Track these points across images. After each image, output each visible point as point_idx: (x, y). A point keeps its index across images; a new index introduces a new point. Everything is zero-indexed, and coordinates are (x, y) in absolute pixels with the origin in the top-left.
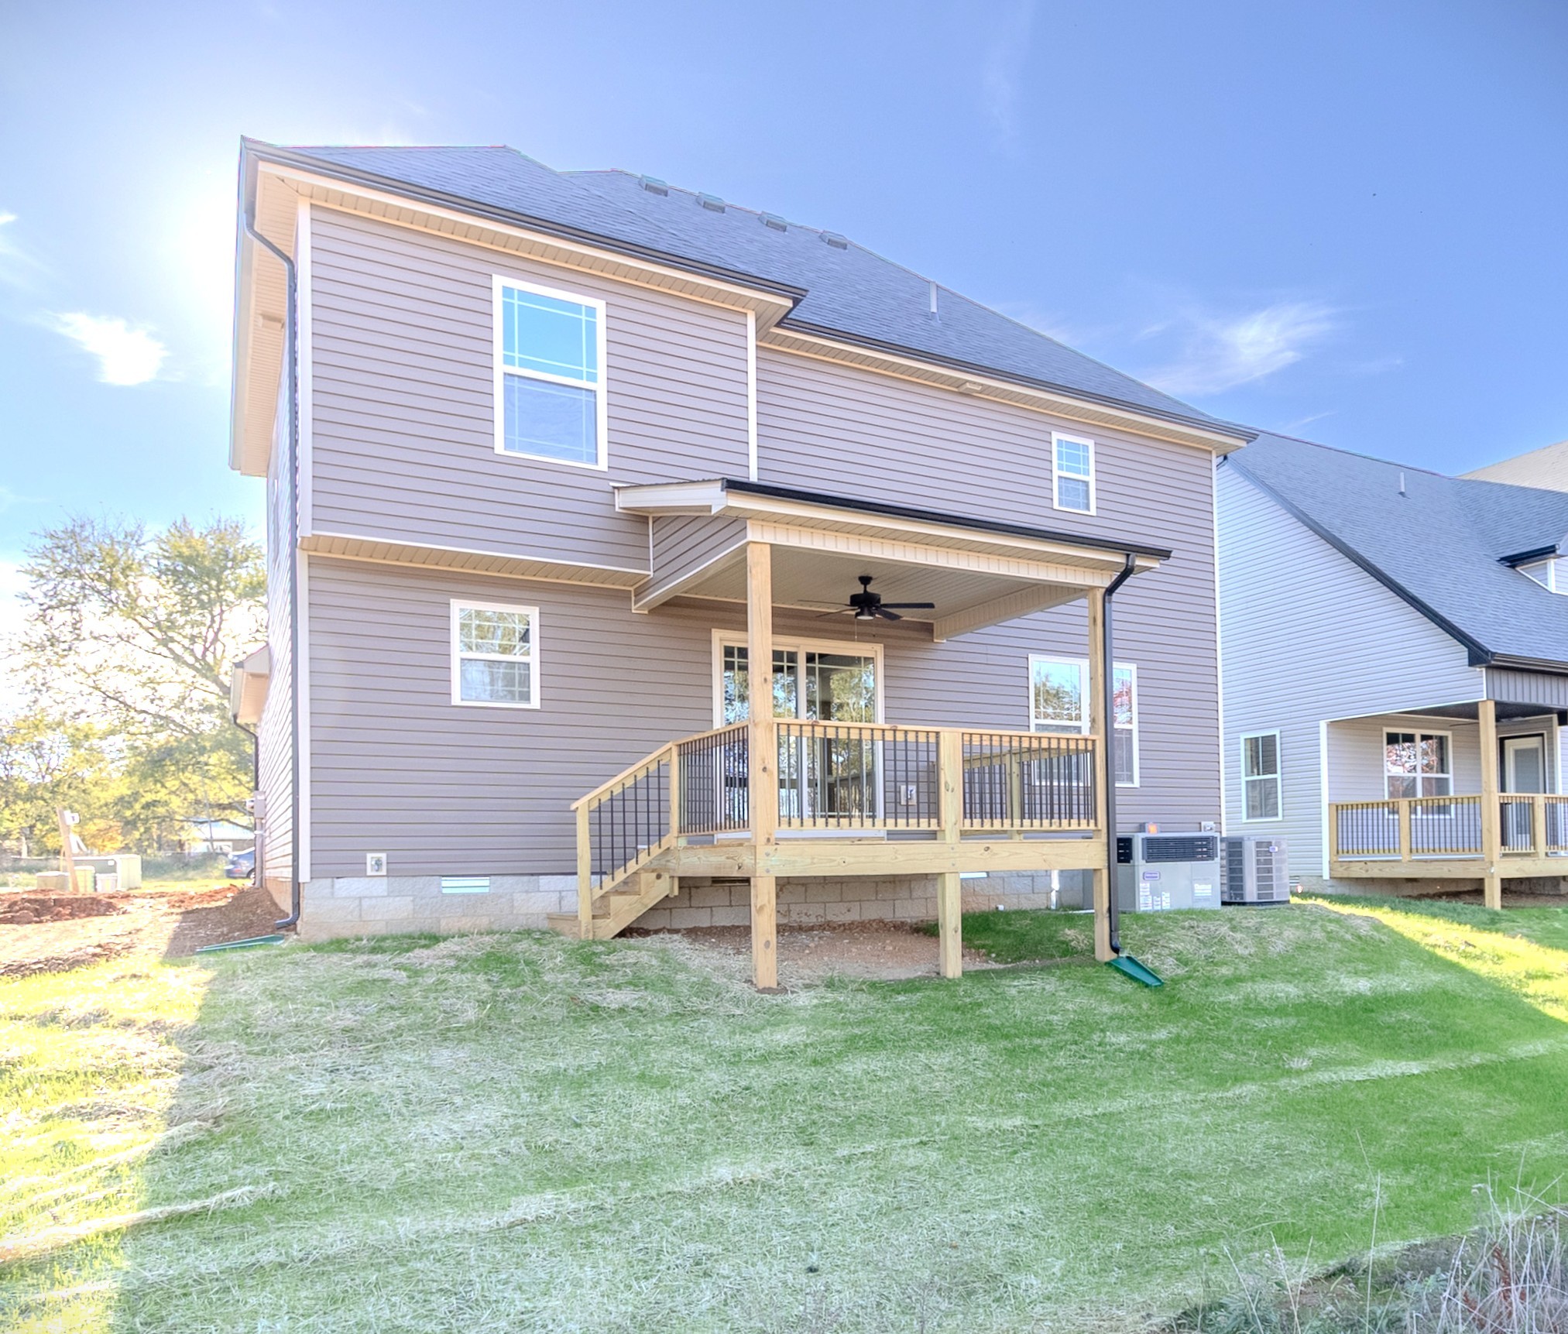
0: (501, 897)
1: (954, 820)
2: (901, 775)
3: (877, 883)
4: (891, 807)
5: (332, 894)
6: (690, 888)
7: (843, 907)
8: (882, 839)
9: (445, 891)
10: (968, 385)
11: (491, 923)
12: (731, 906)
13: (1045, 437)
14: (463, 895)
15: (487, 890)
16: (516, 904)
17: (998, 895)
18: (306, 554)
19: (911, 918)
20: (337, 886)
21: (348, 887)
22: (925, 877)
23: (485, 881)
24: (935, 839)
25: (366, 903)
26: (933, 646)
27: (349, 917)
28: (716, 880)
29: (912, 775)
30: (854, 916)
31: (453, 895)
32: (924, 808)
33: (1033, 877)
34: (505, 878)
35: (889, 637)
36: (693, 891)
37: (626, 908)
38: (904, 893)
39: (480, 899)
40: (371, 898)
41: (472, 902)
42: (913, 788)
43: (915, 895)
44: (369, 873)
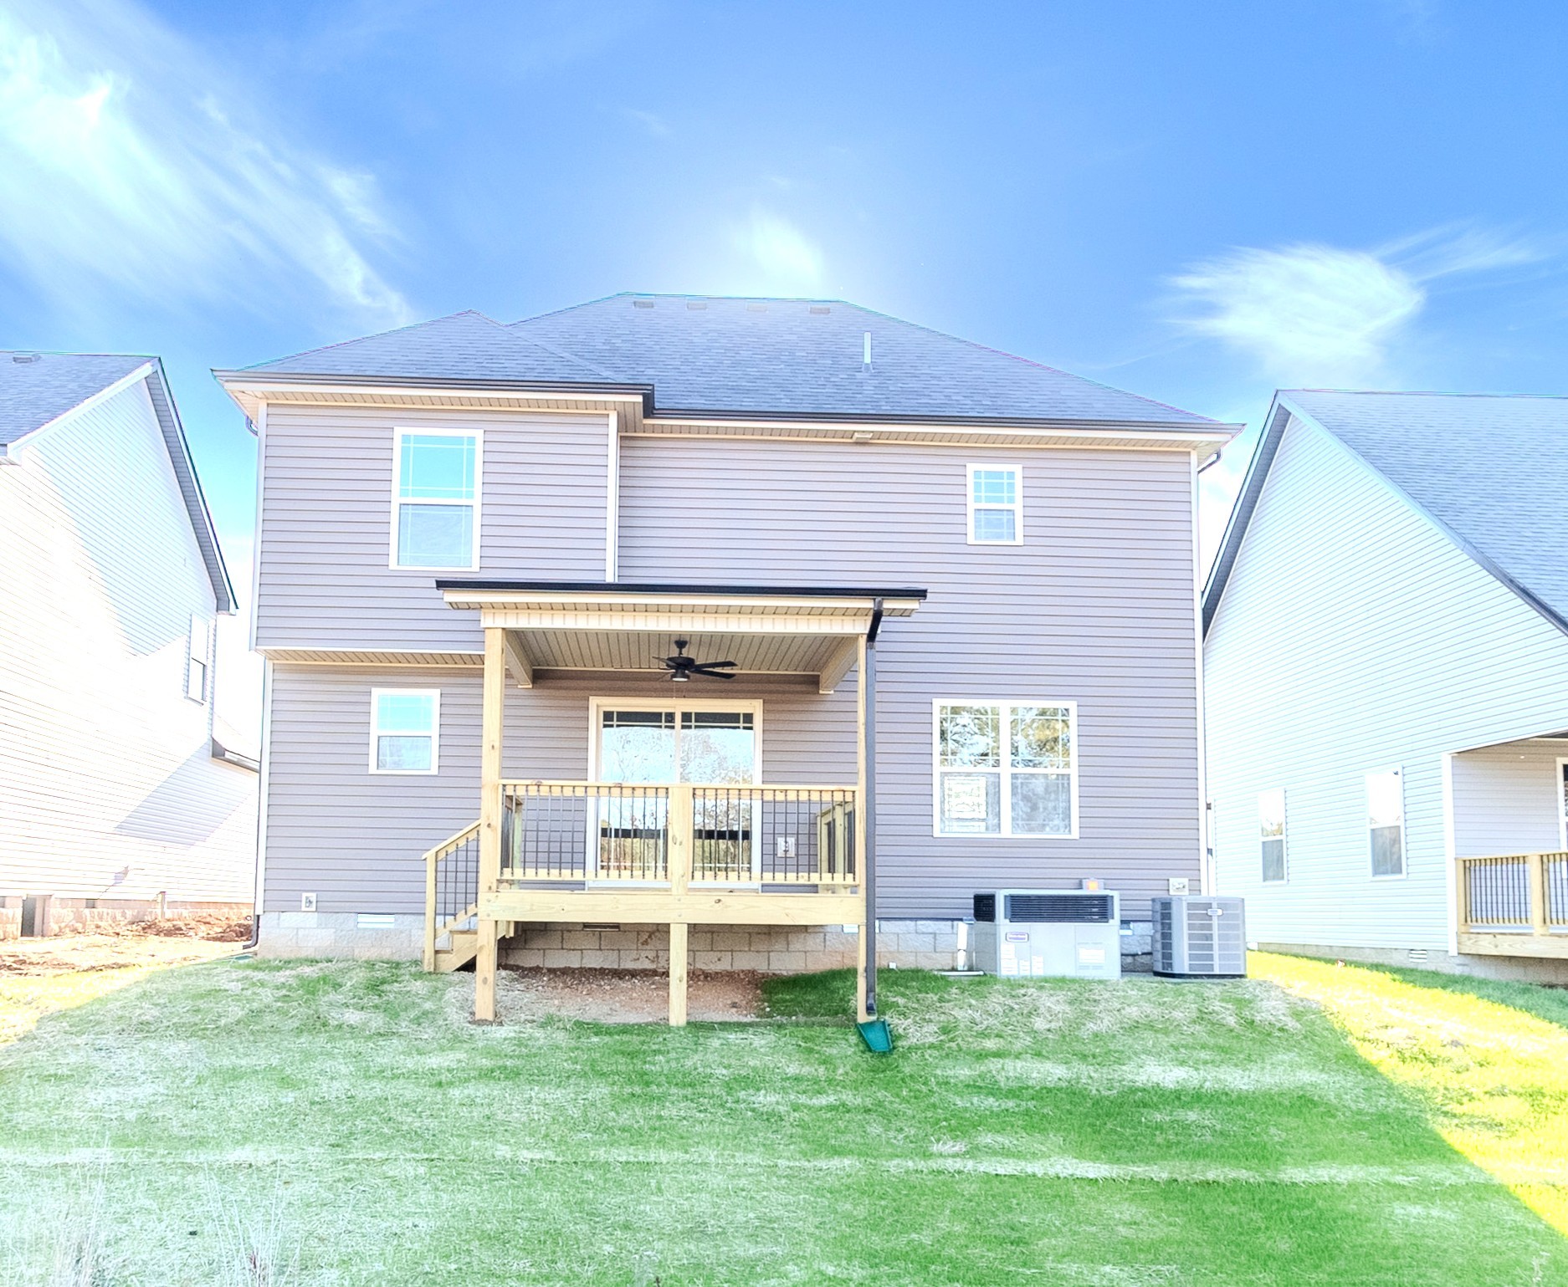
0: (402, 932)
1: (681, 873)
2: (780, 829)
3: (750, 934)
4: (769, 860)
5: (278, 924)
6: (562, 931)
7: (714, 956)
8: (756, 891)
9: (360, 926)
10: (856, 435)
11: (392, 954)
12: (600, 949)
13: (960, 471)
14: (373, 929)
15: (392, 926)
16: (413, 939)
17: (890, 952)
18: (271, 662)
19: (787, 971)
20: (282, 918)
21: (289, 919)
22: (805, 929)
23: (391, 918)
24: (817, 892)
25: (301, 932)
26: (817, 698)
27: (289, 943)
28: (586, 925)
29: (792, 829)
30: (724, 965)
31: (365, 929)
32: (804, 860)
33: (935, 934)
34: (406, 916)
35: (771, 692)
36: (566, 935)
37: (467, 945)
38: (780, 945)
39: (386, 934)
40: (305, 928)
41: (382, 935)
42: (792, 840)
43: (792, 947)
44: (304, 909)
